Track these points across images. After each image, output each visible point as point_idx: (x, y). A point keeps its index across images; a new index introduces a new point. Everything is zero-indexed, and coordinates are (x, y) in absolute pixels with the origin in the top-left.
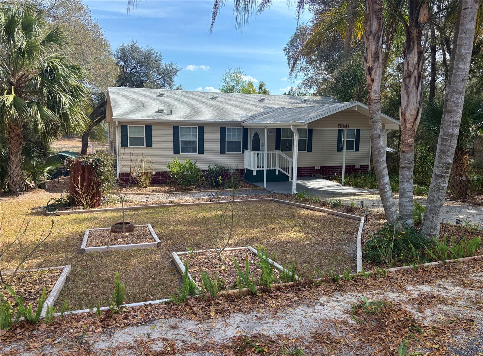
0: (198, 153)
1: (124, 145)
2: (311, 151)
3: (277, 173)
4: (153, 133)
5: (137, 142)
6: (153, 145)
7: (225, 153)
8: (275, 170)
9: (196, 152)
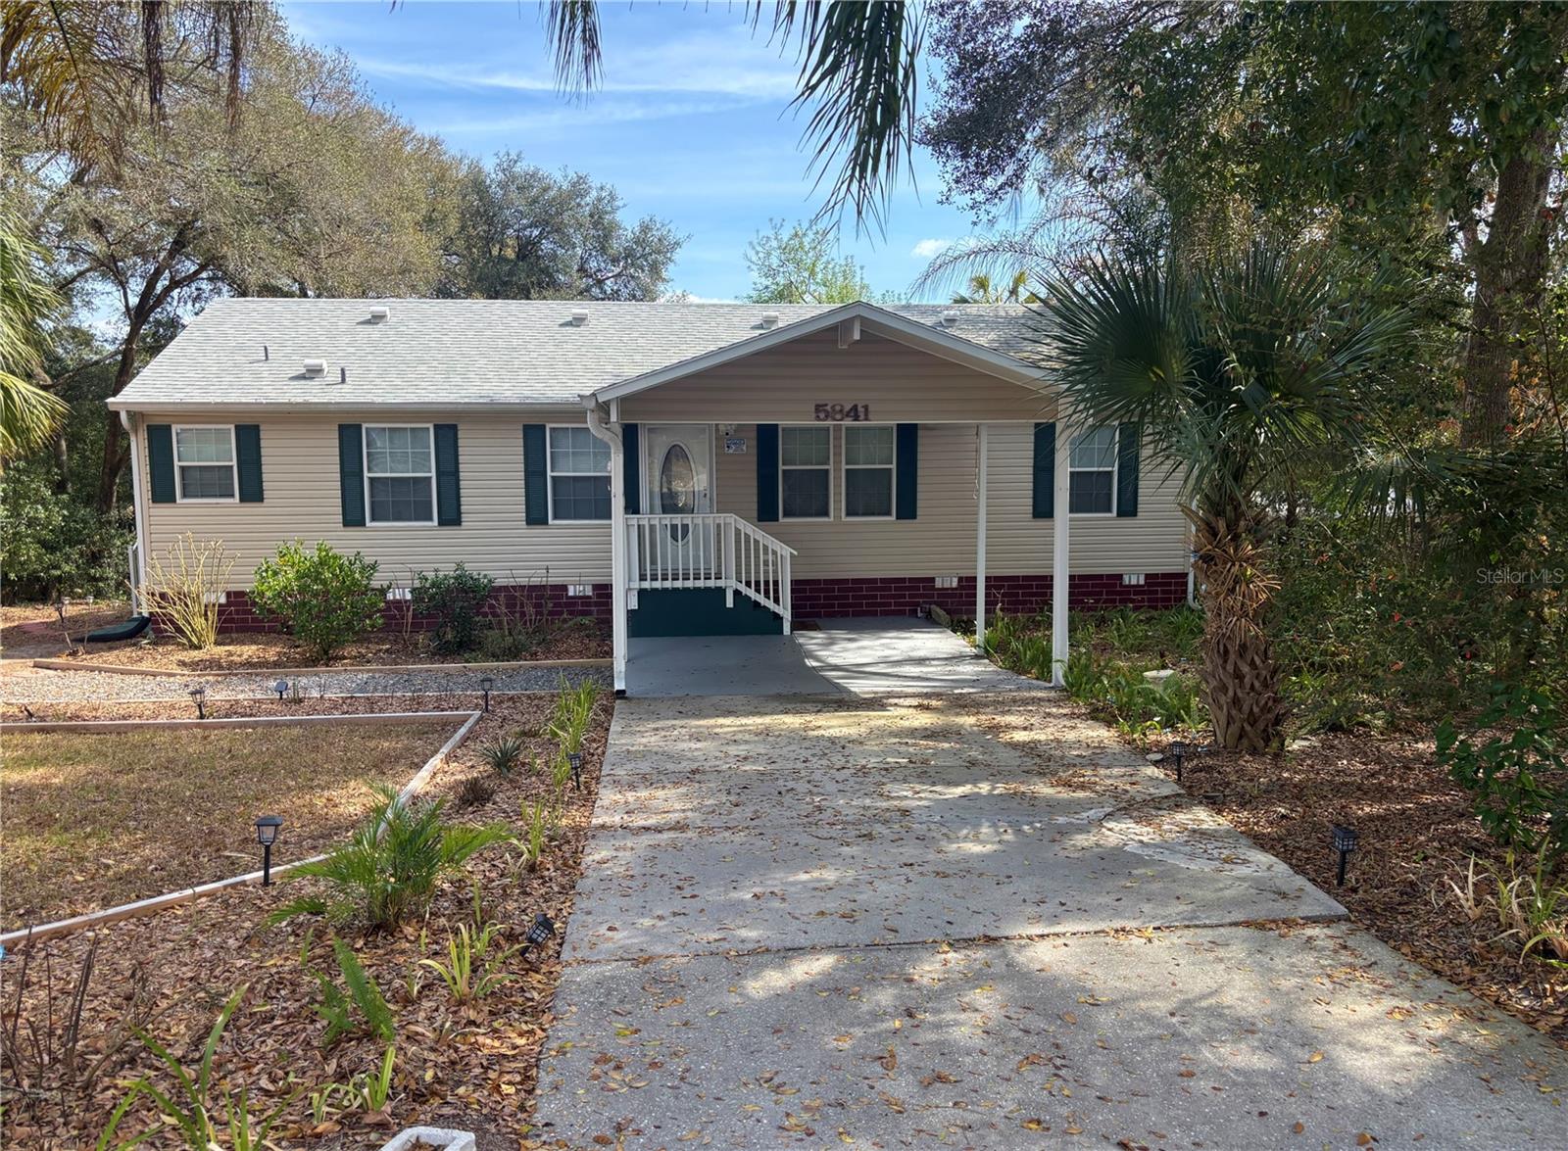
0: (435, 522)
1: (162, 493)
2: (914, 516)
3: (730, 603)
4: (263, 452)
5: (206, 483)
6: (266, 494)
7: (545, 522)
8: (721, 591)
9: (430, 519)
